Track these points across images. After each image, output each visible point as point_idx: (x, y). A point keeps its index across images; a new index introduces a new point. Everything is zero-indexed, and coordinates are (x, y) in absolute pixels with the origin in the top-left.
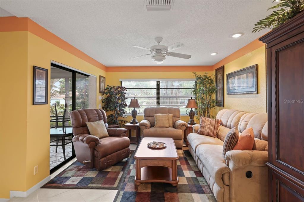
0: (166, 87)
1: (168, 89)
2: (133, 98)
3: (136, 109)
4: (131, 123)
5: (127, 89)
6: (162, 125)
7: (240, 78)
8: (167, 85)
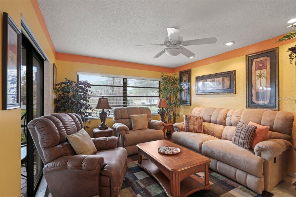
0: (112, 85)
1: (115, 87)
2: (102, 97)
3: (105, 110)
4: (100, 129)
5: (91, 86)
6: (141, 127)
7: (214, 81)
8: (114, 82)
